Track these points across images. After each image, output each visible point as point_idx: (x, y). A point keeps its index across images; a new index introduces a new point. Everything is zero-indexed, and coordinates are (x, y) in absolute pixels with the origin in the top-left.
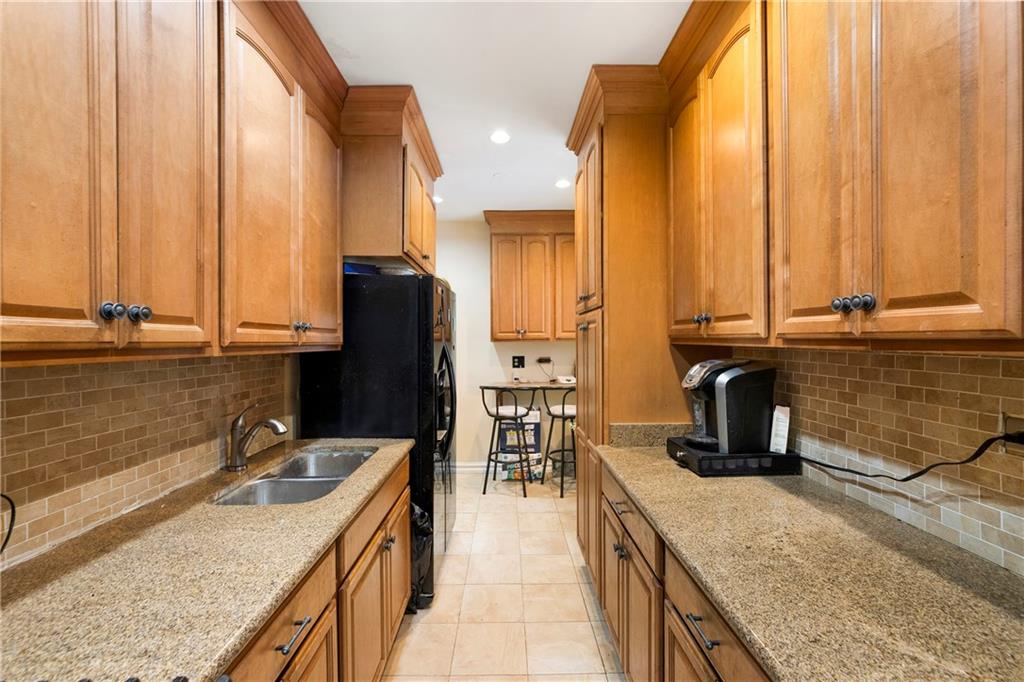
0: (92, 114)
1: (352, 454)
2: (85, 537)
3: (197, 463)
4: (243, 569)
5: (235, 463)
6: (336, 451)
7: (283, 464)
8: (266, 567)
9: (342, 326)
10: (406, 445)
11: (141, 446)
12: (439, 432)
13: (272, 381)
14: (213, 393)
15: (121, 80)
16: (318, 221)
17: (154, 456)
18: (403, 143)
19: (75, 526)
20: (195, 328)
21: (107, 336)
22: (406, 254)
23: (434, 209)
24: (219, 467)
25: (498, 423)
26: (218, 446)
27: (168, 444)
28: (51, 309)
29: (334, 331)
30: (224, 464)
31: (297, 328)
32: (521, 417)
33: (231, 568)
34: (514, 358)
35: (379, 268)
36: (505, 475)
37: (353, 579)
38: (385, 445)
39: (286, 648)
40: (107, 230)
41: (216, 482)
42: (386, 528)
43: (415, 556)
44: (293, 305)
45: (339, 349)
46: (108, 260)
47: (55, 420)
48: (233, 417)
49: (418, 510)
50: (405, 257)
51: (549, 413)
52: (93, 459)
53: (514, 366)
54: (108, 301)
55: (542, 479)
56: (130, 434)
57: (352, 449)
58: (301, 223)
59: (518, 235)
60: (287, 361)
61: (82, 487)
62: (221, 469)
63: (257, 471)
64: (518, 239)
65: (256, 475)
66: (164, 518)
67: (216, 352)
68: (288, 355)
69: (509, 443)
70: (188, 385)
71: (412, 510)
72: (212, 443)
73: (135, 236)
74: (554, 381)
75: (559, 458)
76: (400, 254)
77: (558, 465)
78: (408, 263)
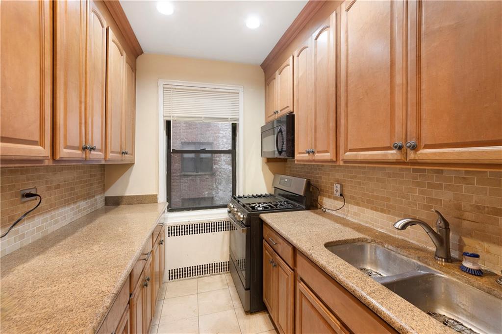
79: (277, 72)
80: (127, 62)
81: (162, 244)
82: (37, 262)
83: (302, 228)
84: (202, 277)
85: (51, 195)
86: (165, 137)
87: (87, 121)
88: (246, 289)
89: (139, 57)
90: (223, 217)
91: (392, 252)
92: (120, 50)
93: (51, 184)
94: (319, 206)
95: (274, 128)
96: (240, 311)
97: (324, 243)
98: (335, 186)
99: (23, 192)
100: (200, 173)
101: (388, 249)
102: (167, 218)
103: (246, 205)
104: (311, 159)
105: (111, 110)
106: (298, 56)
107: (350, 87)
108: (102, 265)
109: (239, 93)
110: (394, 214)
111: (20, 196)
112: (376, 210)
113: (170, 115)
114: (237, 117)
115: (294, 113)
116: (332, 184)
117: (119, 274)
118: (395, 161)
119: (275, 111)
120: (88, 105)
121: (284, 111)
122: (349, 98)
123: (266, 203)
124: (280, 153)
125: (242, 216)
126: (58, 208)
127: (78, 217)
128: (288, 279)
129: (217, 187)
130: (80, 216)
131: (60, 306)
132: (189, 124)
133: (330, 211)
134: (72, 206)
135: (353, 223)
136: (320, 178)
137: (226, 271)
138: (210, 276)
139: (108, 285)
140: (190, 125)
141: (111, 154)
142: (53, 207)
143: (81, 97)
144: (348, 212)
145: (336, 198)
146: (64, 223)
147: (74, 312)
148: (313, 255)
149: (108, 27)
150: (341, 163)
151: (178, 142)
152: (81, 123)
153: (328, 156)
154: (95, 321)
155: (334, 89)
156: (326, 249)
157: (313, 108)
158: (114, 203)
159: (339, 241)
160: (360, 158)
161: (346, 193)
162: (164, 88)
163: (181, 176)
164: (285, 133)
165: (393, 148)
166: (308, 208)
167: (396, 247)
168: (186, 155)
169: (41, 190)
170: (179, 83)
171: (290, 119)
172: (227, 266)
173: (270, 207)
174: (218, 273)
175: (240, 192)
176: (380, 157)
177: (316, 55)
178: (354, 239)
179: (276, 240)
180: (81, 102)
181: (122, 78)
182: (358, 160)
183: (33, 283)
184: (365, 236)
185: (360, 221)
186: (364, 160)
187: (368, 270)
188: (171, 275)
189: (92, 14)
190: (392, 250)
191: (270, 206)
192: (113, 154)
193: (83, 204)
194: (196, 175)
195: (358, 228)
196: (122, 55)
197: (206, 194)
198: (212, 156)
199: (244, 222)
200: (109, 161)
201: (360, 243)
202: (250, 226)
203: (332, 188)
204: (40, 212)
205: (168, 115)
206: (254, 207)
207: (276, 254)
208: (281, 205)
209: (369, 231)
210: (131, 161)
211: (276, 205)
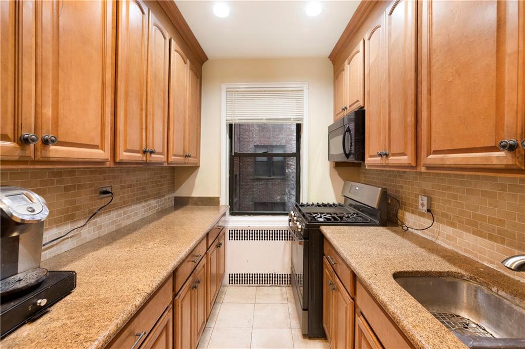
79: (346, 62)
80: (191, 69)
81: (220, 247)
82: (104, 252)
83: (369, 248)
84: (262, 286)
85: (124, 193)
86: (228, 140)
87: (148, 126)
88: (304, 310)
89: (205, 63)
90: (285, 226)
91: (505, 300)
92: (183, 58)
93: (124, 183)
94: (400, 223)
95: (344, 126)
96: (298, 333)
97: (393, 272)
98: (420, 199)
99: (100, 190)
100: (272, 177)
101: (497, 294)
102: (228, 221)
103: (305, 214)
104: (384, 164)
105: (174, 115)
106: (369, 39)
107: (434, 69)
108: (149, 262)
109: (303, 91)
110: (511, 245)
111: (98, 192)
112: (480, 234)
113: (232, 118)
114: (301, 117)
115: (365, 108)
116: (417, 196)
117: (159, 274)
118: (503, 167)
119: (344, 108)
120: (149, 112)
121: (353, 107)
122: (433, 83)
123: (331, 214)
124: (347, 156)
125: (300, 227)
126: (131, 205)
127: (149, 214)
128: (346, 308)
129: (289, 192)
130: (150, 213)
131: (102, 297)
132: (261, 127)
133: (413, 231)
134: (144, 204)
135: (446, 250)
136: (402, 187)
137: (288, 284)
138: (270, 286)
139: (144, 283)
140: (263, 128)
141: (173, 157)
142: (125, 204)
143: (142, 105)
144: (439, 233)
145: (421, 215)
146: (136, 219)
147: (109, 304)
148: (373, 286)
149: (171, 38)
150: (423, 169)
151: (252, 145)
152: (142, 129)
153: (405, 160)
154: (121, 317)
155: (413, 73)
156: (394, 281)
157: (387, 101)
158: (181, 203)
159: (417, 271)
160: (447, 163)
161: (435, 208)
162: (227, 92)
163: (253, 179)
164: (353, 132)
165: (499, 147)
166: (383, 224)
167: (511, 294)
168: (259, 159)
169: (116, 188)
170: (242, 86)
171: (360, 115)
172: (289, 279)
173: (333, 220)
174: (279, 285)
175: (304, 200)
176: (478, 162)
177: (390, 34)
178: (440, 272)
179: (336, 259)
180: (142, 109)
181: (185, 85)
182: (446, 166)
183: (93, 270)
184: (459, 271)
185: (456, 248)
186: (453, 166)
187: (463, 318)
188: (231, 279)
189: (154, 27)
190: (504, 298)
191: (334, 218)
192: (176, 157)
193: (153, 202)
194: (268, 179)
195: (451, 257)
196: (185, 63)
197: (278, 199)
198: (285, 159)
199: (302, 233)
200: (171, 163)
201: (450, 279)
202: (308, 238)
203: (417, 201)
204: (114, 207)
205: (230, 118)
206: (314, 217)
207: (336, 275)
208: (348, 217)
209: (469, 264)
210: (196, 164)
211: (341, 218)
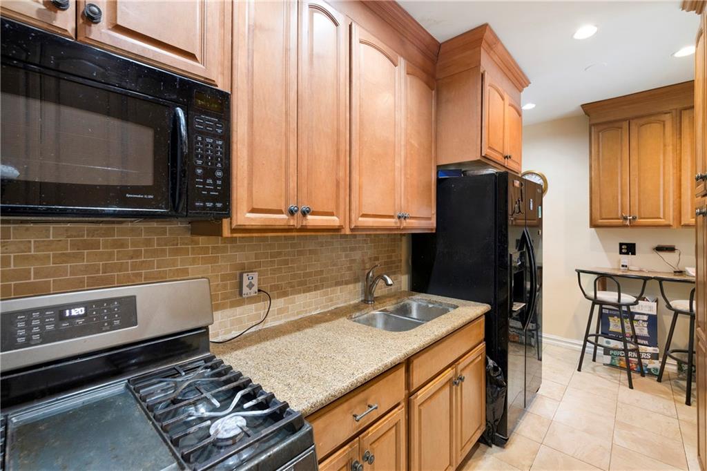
0: (287, 114)
1: (441, 307)
2: (295, 321)
3: (349, 295)
4: (344, 360)
5: (369, 298)
6: (430, 303)
7: (395, 306)
8: (355, 363)
9: (435, 216)
10: (481, 309)
11: (322, 280)
12: (517, 304)
13: (394, 251)
14: (357, 255)
15: (299, 93)
16: (416, 145)
17: (328, 287)
18: (481, 71)
19: (293, 315)
20: (335, 218)
21: (292, 223)
22: (484, 157)
23: (520, 115)
24: (360, 299)
25: (597, 307)
26: (360, 286)
27: (334, 282)
28: (270, 210)
29: (429, 219)
30: (363, 298)
31: (399, 217)
32: (628, 305)
33: (339, 357)
34: (621, 245)
35: (465, 171)
36: (608, 359)
37: (421, 395)
38: (465, 305)
39: (358, 418)
40: (292, 170)
41: (357, 308)
42: (456, 368)
43: (489, 400)
44: (397, 202)
45: (434, 231)
46: (293, 184)
47: (286, 262)
48: (367, 271)
49: (491, 362)
50: (483, 160)
51: (669, 307)
52: (301, 284)
53: (621, 253)
54: (292, 205)
55: (660, 376)
56: (317, 273)
57: (441, 304)
58: (403, 148)
59: (625, 120)
60: (404, 239)
61: (296, 296)
62: (362, 301)
63: (378, 306)
64: (625, 125)
65: (378, 308)
66: (327, 321)
67: (348, 232)
68: (404, 235)
69: (612, 328)
70: (344, 250)
71: (487, 363)
72: (357, 284)
73: (304, 172)
74: (681, 272)
75: (686, 360)
76: (479, 158)
77: (685, 367)
78: (489, 164)
